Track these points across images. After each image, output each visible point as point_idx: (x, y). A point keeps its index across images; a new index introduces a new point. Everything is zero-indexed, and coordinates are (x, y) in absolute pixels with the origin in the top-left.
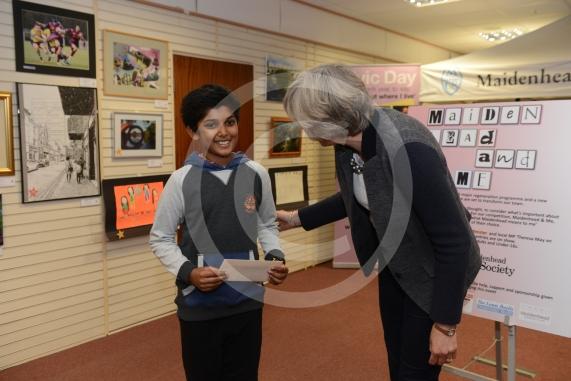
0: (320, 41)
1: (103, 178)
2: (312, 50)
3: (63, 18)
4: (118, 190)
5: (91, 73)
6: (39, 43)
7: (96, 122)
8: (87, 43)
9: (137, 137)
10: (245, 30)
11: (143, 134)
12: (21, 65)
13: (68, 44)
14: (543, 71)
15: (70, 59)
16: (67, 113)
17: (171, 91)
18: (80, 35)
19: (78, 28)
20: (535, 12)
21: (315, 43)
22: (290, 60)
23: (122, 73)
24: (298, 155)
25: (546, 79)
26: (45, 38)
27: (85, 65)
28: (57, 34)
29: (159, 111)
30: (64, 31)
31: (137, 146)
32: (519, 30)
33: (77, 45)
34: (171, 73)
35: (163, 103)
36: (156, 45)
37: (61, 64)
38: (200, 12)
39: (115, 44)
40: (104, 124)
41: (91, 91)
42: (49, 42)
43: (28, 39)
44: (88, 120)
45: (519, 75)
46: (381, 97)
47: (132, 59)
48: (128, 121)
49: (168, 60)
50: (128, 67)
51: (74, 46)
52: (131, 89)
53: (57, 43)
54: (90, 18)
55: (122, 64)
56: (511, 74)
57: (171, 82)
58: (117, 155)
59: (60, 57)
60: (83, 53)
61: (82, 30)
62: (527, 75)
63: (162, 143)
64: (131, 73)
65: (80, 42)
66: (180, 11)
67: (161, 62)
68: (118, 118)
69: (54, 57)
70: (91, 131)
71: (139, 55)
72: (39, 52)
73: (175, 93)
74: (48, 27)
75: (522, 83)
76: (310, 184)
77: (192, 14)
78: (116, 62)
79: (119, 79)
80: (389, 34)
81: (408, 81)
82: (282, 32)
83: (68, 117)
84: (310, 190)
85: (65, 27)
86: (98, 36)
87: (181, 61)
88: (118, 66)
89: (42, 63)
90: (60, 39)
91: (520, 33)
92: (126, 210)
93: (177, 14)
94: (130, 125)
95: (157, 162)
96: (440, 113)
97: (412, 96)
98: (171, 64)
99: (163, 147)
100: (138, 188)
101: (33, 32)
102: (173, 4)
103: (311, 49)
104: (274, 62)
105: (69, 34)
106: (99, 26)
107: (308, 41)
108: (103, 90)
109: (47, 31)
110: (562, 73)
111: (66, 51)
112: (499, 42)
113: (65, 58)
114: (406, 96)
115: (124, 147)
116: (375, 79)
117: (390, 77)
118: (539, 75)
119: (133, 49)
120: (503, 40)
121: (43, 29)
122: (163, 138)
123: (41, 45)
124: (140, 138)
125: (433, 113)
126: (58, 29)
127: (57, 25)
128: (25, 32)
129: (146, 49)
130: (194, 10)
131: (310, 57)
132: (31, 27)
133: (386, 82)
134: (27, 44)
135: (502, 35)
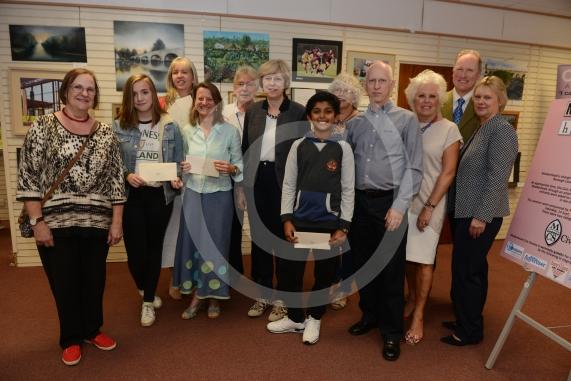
2: (537, 52)
3: (322, 46)
6: (306, 63)
8: (336, 60)
12: (295, 77)
13: (324, 62)
15: (325, 72)
17: (396, 90)
18: (332, 55)
19: (331, 51)
21: (541, 46)
22: (510, 62)
26: (310, 60)
27: (333, 74)
28: (317, 56)
30: (322, 54)
33: (330, 62)
34: (397, 78)
36: (387, 58)
37: (319, 75)
38: (425, 30)
39: (355, 59)
42: (312, 62)
43: (300, 61)
49: (395, 68)
50: (363, 74)
51: (327, 63)
53: (317, 62)
54: (339, 44)
55: (359, 73)
59: (318, 71)
60: (333, 66)
61: (334, 52)
64: (364, 78)
65: (332, 60)
66: (408, 31)
69: (315, 71)
72: (305, 69)
74: (313, 52)
76: (521, 169)
77: (417, 33)
78: (355, 71)
82: (504, 38)
84: (521, 174)
85: (323, 51)
86: (344, 55)
87: (405, 68)
88: (356, 74)
90: (319, 59)
93: (404, 34)
98: (397, 71)
101: (303, 57)
102: (402, 28)
103: (535, 51)
104: (493, 64)
105: (325, 56)
106: (345, 48)
107: (532, 45)
109: (312, 55)
111: (323, 67)
113: (321, 71)
119: (368, 62)
121: (309, 54)
123: (308, 64)
126: (319, 53)
127: (318, 51)
128: (298, 57)
130: (419, 30)
131: (533, 58)
132: (302, 54)
134: (299, 64)
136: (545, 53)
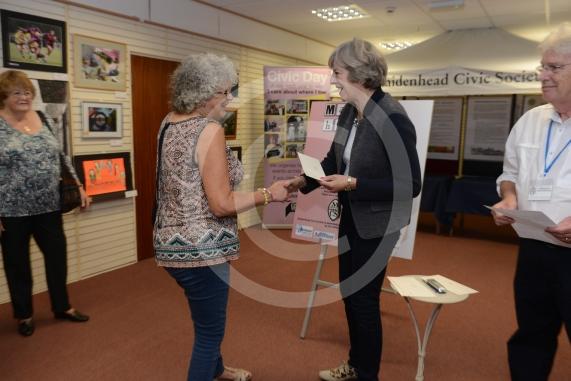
0: (251, 45)
1: (74, 154)
2: (245, 53)
3: (41, 24)
4: (87, 165)
5: (63, 69)
6: (22, 44)
7: (68, 109)
8: (61, 45)
9: (102, 121)
10: (189, 35)
11: (106, 119)
12: (7, 62)
13: (45, 46)
14: (420, 76)
15: (47, 58)
16: (44, 101)
17: (129, 84)
18: (55, 38)
19: (53, 33)
20: (418, 30)
21: (248, 47)
23: (89, 69)
24: (234, 138)
25: (422, 82)
26: (26, 41)
27: (58, 62)
28: (36, 37)
29: (119, 101)
30: (42, 35)
31: (102, 129)
32: (408, 42)
33: (52, 45)
34: (129, 70)
35: (122, 94)
36: (117, 48)
37: (39, 62)
38: (153, 20)
39: (83, 45)
40: (75, 111)
41: (63, 84)
42: (30, 43)
43: (13, 41)
44: (62, 108)
45: (404, 78)
46: (300, 92)
47: (97, 58)
48: (95, 109)
49: (126, 59)
50: (93, 64)
51: (49, 47)
52: (97, 82)
53: (36, 44)
54: (62, 25)
55: (88, 62)
56: (397, 78)
57: (129, 77)
58: (85, 136)
59: (39, 56)
60: (57, 52)
61: (56, 34)
62: (409, 78)
63: (122, 126)
64: (95, 69)
65: (55, 44)
66: (136, 19)
67: (120, 60)
68: (86, 106)
69: (34, 55)
70: (64, 116)
71: (102, 55)
72: (21, 52)
73: (133, 86)
74: (29, 32)
75: (405, 85)
77: (146, 22)
78: (84, 60)
79: (86, 74)
80: (309, 41)
81: (321, 81)
82: (221, 37)
83: (46, 104)
85: (43, 32)
86: (69, 39)
87: (137, 61)
88: (85, 63)
89: (24, 61)
90: (38, 41)
91: (410, 45)
92: (93, 180)
93: (133, 22)
94: (95, 112)
95: (118, 142)
96: (333, 107)
97: (324, 93)
98: (129, 62)
99: (123, 129)
100: (102, 162)
101: (17, 35)
102: (131, 14)
103: (244, 51)
105: (45, 37)
106: (70, 31)
107: (241, 46)
108: (73, 83)
109: (28, 35)
110: (434, 78)
111: (43, 51)
112: (394, 51)
113: (43, 56)
114: (320, 92)
115: (91, 130)
116: (296, 78)
117: (308, 77)
118: (417, 79)
119: (98, 50)
120: (398, 49)
121: (24, 32)
122: (123, 123)
123: (24, 46)
124: (103, 122)
125: (328, 107)
126: (37, 34)
127: (36, 30)
128: (10, 36)
129: (108, 50)
130: (147, 19)
131: (244, 58)
133: (305, 80)
134: (12, 45)
135: (396, 46)
136: (252, 55)
